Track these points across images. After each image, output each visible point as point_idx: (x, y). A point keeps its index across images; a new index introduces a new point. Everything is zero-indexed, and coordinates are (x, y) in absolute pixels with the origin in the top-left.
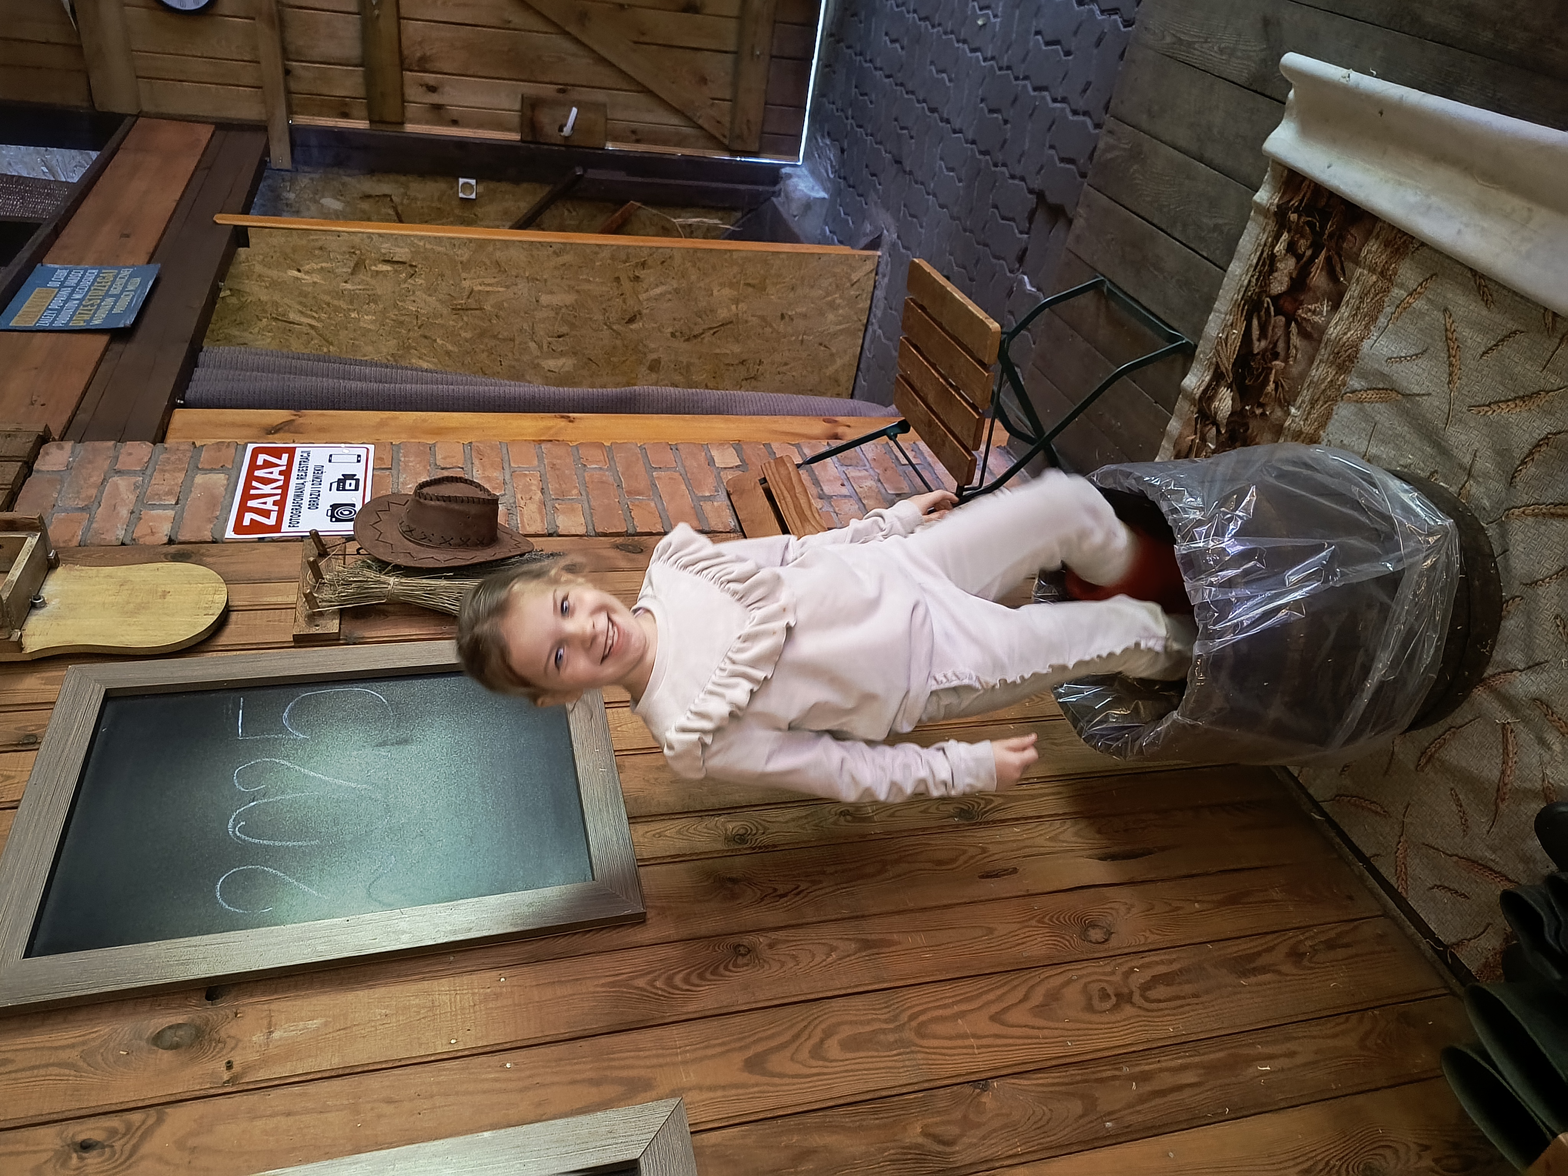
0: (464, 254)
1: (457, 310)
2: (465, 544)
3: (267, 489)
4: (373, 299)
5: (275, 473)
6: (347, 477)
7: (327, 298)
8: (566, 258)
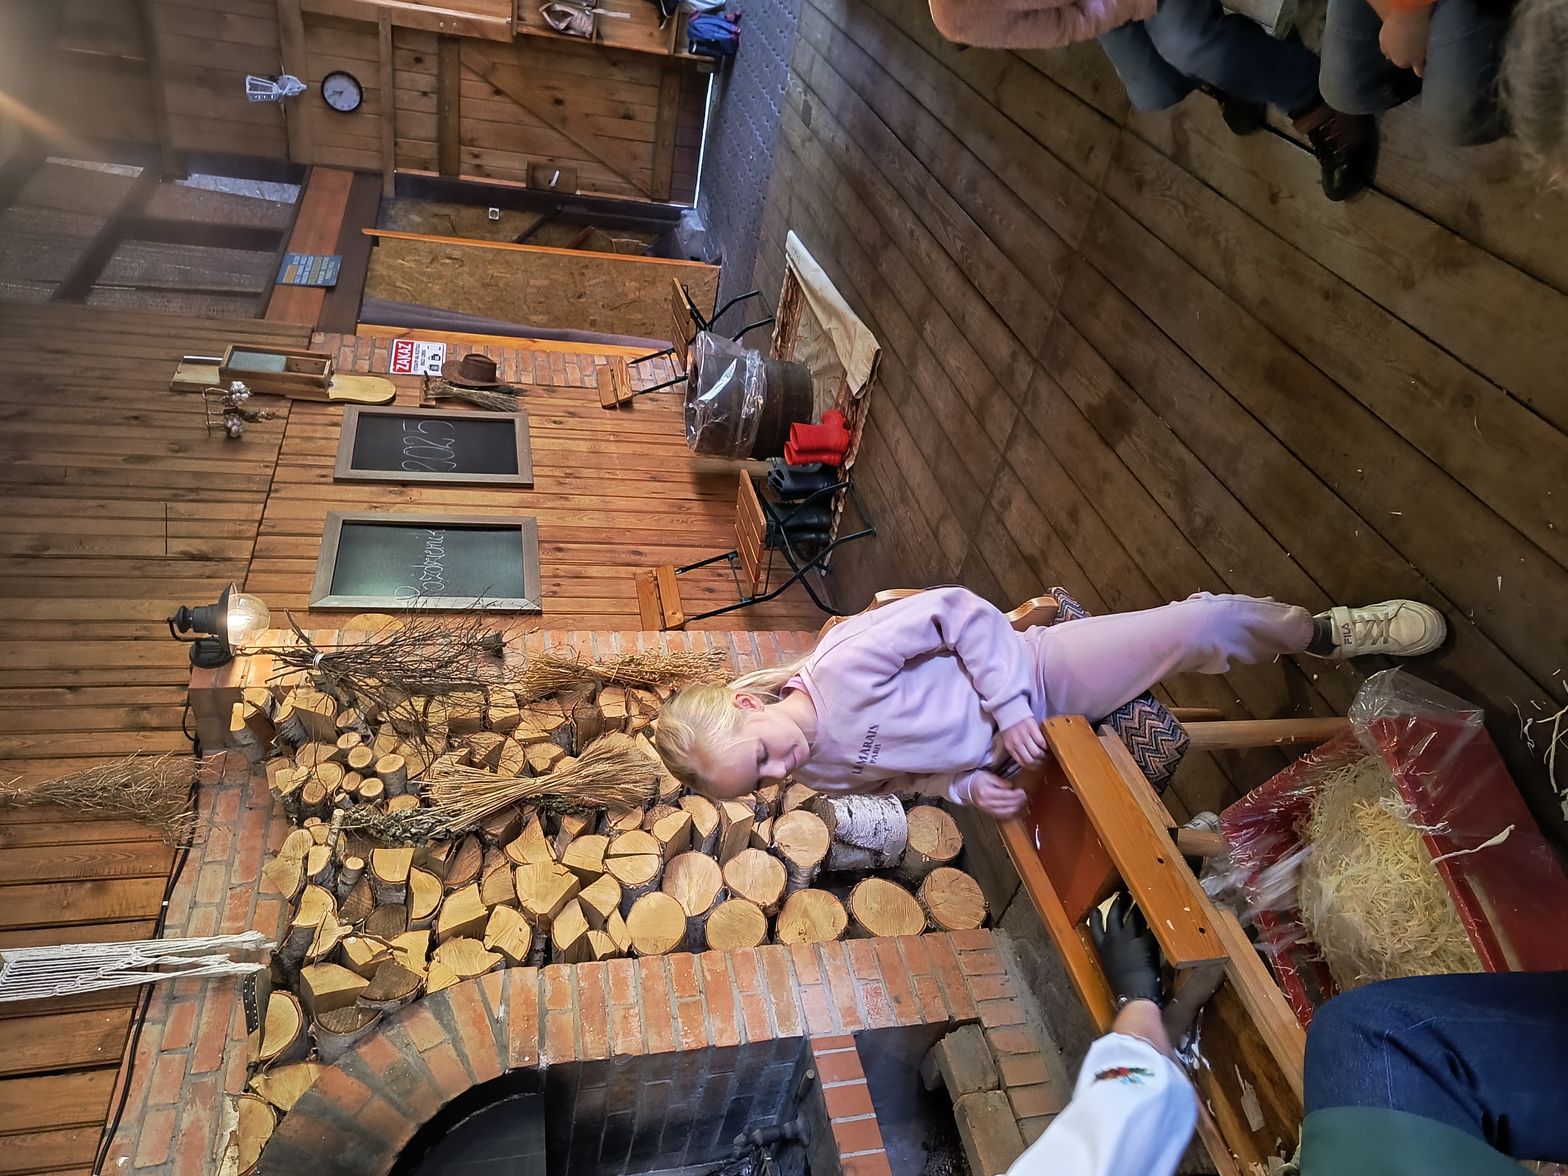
0: (490, 256)
1: (485, 286)
2: (483, 380)
3: (403, 357)
4: (441, 277)
5: (407, 351)
6: (435, 355)
7: (417, 275)
8: (544, 261)
